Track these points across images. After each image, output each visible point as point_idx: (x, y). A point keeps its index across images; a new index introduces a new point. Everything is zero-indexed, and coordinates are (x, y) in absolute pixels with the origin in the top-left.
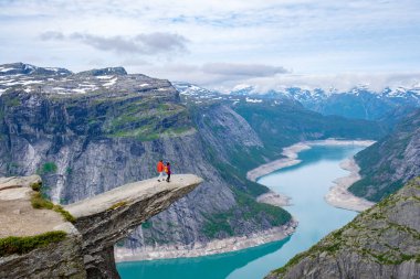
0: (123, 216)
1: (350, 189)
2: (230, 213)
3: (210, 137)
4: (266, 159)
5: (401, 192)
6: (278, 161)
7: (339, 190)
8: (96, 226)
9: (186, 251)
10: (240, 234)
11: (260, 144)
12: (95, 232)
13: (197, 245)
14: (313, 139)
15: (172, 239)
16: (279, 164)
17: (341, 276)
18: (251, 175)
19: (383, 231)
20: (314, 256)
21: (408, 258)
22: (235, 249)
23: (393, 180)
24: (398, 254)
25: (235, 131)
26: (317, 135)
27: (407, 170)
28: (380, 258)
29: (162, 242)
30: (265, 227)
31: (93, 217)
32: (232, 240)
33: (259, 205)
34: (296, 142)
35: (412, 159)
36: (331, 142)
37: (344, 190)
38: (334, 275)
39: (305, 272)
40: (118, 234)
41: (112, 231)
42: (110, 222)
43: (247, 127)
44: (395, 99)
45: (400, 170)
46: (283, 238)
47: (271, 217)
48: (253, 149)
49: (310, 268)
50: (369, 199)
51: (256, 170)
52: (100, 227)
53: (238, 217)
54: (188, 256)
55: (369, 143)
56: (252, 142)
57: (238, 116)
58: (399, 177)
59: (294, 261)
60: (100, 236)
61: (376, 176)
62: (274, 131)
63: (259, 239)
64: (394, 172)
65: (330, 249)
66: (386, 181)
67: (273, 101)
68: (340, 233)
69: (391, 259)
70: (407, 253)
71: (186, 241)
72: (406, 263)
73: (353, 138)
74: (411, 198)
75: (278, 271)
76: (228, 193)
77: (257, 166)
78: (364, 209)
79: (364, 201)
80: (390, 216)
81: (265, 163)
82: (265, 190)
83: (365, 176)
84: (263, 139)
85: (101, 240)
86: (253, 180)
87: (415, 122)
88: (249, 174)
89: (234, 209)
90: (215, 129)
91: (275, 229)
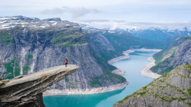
0: (46, 81)
1: (151, 69)
2: (101, 77)
3: (93, 46)
4: (116, 56)
5: (172, 71)
6: (121, 57)
7: (146, 69)
8: (34, 85)
9: (82, 92)
10: (104, 86)
11: (114, 49)
12: (34, 87)
13: (87, 90)
14: (135, 48)
15: (77, 87)
16: (121, 58)
17: (146, 105)
18: (110, 62)
19: (164, 87)
20: (135, 97)
21: (175, 99)
22: (102, 92)
23: (169, 66)
24: (170, 97)
25: (103, 44)
26: (137, 46)
27: (175, 62)
28: (163, 99)
29: (73, 88)
30: (115, 84)
31: (33, 81)
32: (101, 88)
33: (112, 74)
34: (129, 49)
35: (177, 58)
36: (143, 50)
37: (148, 69)
38: (143, 105)
39: (131, 103)
40: (44, 88)
41: (41, 87)
42: (40, 83)
43: (108, 42)
44: (170, 33)
45: (172, 62)
46: (122, 88)
47: (117, 80)
48: (111, 51)
49: (133, 101)
50: (159, 74)
51: (112, 60)
52: (36, 85)
53: (104, 79)
54: (83, 94)
55: (159, 51)
56: (110, 48)
57: (105, 38)
58: (172, 65)
59: (127, 98)
60: (36, 89)
61: (162, 64)
62: (120, 44)
63: (112, 88)
64: (169, 63)
65: (142, 94)
66: (166, 66)
67: (119, 32)
68: (146, 87)
69: (167, 99)
70: (174, 97)
71: (83, 88)
72: (174, 101)
73: (152, 48)
74: (176, 74)
75: (120, 102)
76: (100, 69)
77: (112, 58)
78: (156, 78)
79: (157, 74)
80: (167, 81)
81: (115, 57)
82: (115, 68)
83: (157, 64)
84: (115, 48)
85: (36, 91)
86: (110, 64)
87: (179, 42)
88: (109, 61)
89: (102, 75)
90: (96, 43)
91: (119, 84)
